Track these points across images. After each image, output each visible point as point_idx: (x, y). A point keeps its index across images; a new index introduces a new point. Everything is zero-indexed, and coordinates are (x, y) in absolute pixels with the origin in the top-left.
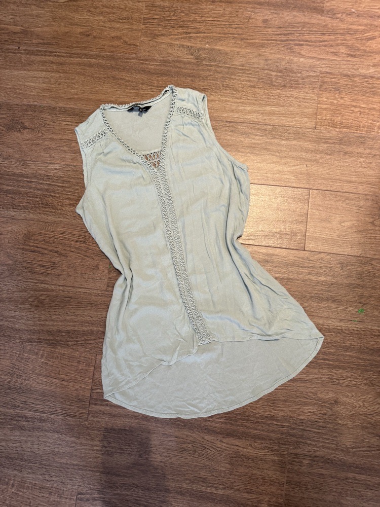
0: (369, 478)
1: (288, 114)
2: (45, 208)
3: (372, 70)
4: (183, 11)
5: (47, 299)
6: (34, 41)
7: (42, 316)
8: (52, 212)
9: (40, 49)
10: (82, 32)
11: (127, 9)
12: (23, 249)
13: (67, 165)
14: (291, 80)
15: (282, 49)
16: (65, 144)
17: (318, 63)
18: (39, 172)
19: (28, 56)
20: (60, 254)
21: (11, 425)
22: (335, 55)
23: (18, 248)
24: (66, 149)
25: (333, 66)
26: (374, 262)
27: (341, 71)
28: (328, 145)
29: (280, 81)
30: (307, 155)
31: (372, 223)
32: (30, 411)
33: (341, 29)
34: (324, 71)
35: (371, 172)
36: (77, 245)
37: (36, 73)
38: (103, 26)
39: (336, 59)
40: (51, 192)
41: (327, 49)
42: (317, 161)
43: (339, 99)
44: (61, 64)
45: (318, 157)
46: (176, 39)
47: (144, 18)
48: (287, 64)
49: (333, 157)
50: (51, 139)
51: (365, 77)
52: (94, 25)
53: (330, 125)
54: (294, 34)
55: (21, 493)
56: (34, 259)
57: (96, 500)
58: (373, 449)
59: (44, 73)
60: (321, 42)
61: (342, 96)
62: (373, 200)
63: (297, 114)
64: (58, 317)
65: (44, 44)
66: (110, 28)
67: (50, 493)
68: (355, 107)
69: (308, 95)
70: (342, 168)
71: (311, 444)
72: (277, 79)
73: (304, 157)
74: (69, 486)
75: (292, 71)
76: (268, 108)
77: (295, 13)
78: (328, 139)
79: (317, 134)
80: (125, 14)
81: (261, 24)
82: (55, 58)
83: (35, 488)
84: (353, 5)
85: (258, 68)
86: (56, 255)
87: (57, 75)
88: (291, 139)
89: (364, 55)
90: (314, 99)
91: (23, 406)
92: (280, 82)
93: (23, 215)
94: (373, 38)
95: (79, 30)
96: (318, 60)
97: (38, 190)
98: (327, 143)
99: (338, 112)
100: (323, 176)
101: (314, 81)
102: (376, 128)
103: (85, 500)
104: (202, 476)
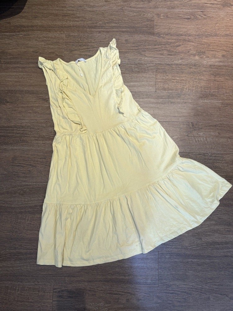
0: (198, 260)
1: (142, 86)
2: (22, 143)
3: (180, 61)
4: (85, 37)
5: (28, 190)
6: (8, 57)
7: (26, 199)
8: (26, 145)
9: (12, 61)
10: (33, 51)
11: (56, 38)
12: (12, 165)
13: (32, 120)
16: (29, 109)
18: (18, 124)
19: (6, 65)
20: (33, 166)
21: (14, 258)
23: (9, 165)
24: (30, 111)
26: (190, 154)
28: (163, 99)
29: (136, 70)
31: (187, 135)
32: (24, 250)
33: (163, 42)
35: (185, 111)
36: (41, 160)
37: (11, 73)
38: (44, 47)
40: (25, 134)
41: (158, 52)
42: (158, 108)
44: (24, 68)
45: (158, 106)
46: (83, 52)
47: (65, 42)
49: (166, 105)
50: (22, 107)
51: (177, 64)
52: (40, 47)
53: (163, 89)
54: (141, 46)
55: (23, 294)
56: (19, 170)
57: (63, 291)
58: (199, 246)
59: (15, 73)
60: (154, 49)
62: (187, 124)
63: (146, 85)
64: (34, 198)
65: (14, 58)
66: (48, 48)
67: (39, 291)
68: (174, 79)
69: (151, 75)
71: (169, 248)
74: (48, 286)
75: (142, 64)
76: (132, 84)
77: (141, 36)
80: (55, 40)
81: (125, 42)
82: (21, 65)
83: (30, 290)
84: (168, 30)
85: (125, 64)
86: (31, 166)
87: (22, 74)
89: (176, 54)
91: (20, 247)
93: (11, 148)
94: (179, 46)
95: (32, 50)
96: (154, 58)
97: (17, 133)
98: (162, 98)
99: (166, 83)
100: (162, 115)
102: (185, 89)
103: (57, 292)
104: (117, 271)
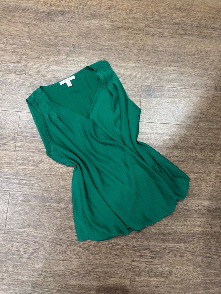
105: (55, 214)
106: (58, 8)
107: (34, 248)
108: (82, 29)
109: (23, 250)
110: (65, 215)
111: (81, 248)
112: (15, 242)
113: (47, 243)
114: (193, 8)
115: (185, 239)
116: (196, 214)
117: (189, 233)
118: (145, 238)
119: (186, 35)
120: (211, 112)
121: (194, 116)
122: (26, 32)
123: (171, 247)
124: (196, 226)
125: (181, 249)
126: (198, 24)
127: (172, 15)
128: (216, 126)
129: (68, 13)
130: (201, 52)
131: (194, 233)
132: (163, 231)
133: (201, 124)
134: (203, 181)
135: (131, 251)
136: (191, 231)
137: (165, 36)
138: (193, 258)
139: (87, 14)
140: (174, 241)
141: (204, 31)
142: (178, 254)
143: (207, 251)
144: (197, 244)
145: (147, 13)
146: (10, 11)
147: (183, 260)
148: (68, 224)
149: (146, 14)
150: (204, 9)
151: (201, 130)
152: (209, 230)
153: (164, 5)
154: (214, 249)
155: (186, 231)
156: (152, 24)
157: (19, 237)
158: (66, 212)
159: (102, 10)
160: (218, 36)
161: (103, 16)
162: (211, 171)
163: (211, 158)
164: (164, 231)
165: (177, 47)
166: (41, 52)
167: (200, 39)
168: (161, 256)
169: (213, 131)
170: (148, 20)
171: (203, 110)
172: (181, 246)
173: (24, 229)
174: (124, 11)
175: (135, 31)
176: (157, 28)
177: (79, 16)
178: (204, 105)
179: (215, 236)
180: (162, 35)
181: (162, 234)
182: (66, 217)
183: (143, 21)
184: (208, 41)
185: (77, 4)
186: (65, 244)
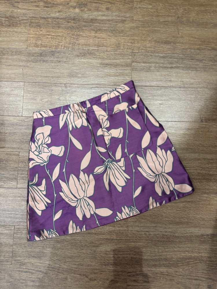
14: (13, 22)
15: (8, 5)
17: (28, 12)
22: (38, 7)
25: (36, 13)
27: (41, 15)
30: (23, 64)
34: (31, 16)
39: (37, 9)
43: (40, 32)
48: (11, 13)
61: (41, 30)
70: (42, 70)
72: (5, 22)
73: (21, 65)
78: (34, 54)
79: (28, 52)
88: (13, 55)
90: (26, 32)
92: (7, 23)
101: (26, 22)
105: (56, 245)
106: (49, 49)
107: (39, 277)
108: (73, 68)
109: (29, 279)
110: (65, 246)
111: (80, 275)
112: (22, 271)
113: (50, 272)
114: (178, 40)
115: (174, 264)
116: (185, 240)
117: (179, 258)
118: (138, 265)
119: (171, 68)
120: (197, 143)
121: (181, 148)
122: (20, 74)
123: (162, 271)
124: (184, 252)
125: (172, 273)
126: (183, 56)
127: (158, 48)
128: (202, 156)
129: (58, 52)
130: (187, 84)
131: (183, 258)
132: (154, 258)
133: (188, 155)
134: (190, 209)
135: (125, 276)
136: (180, 256)
137: (151, 70)
138: (182, 281)
139: (76, 53)
140: (165, 266)
141: (189, 63)
142: (168, 278)
143: (195, 274)
144: (186, 268)
145: (134, 48)
146: (4, 54)
147: (174, 283)
148: (68, 254)
149: (133, 50)
150: (189, 40)
151: (187, 161)
152: (197, 255)
153: (149, 39)
154: (202, 273)
155: (176, 256)
156: (139, 59)
157: (24, 268)
158: (66, 243)
159: (91, 48)
160: (203, 67)
161: (91, 54)
162: (198, 200)
163: (198, 188)
164: (156, 257)
165: (163, 81)
166: (35, 93)
167: (185, 72)
168: (153, 280)
169: (199, 162)
170: (134, 56)
171: (189, 141)
172: (171, 270)
173: (29, 260)
174: (111, 47)
175: (122, 67)
176: (144, 63)
177: (69, 55)
178: (190, 136)
179: (202, 260)
180: (148, 70)
181: (153, 260)
182: (66, 247)
183: (130, 57)
184: (193, 72)
185: (67, 43)
186: (67, 272)
